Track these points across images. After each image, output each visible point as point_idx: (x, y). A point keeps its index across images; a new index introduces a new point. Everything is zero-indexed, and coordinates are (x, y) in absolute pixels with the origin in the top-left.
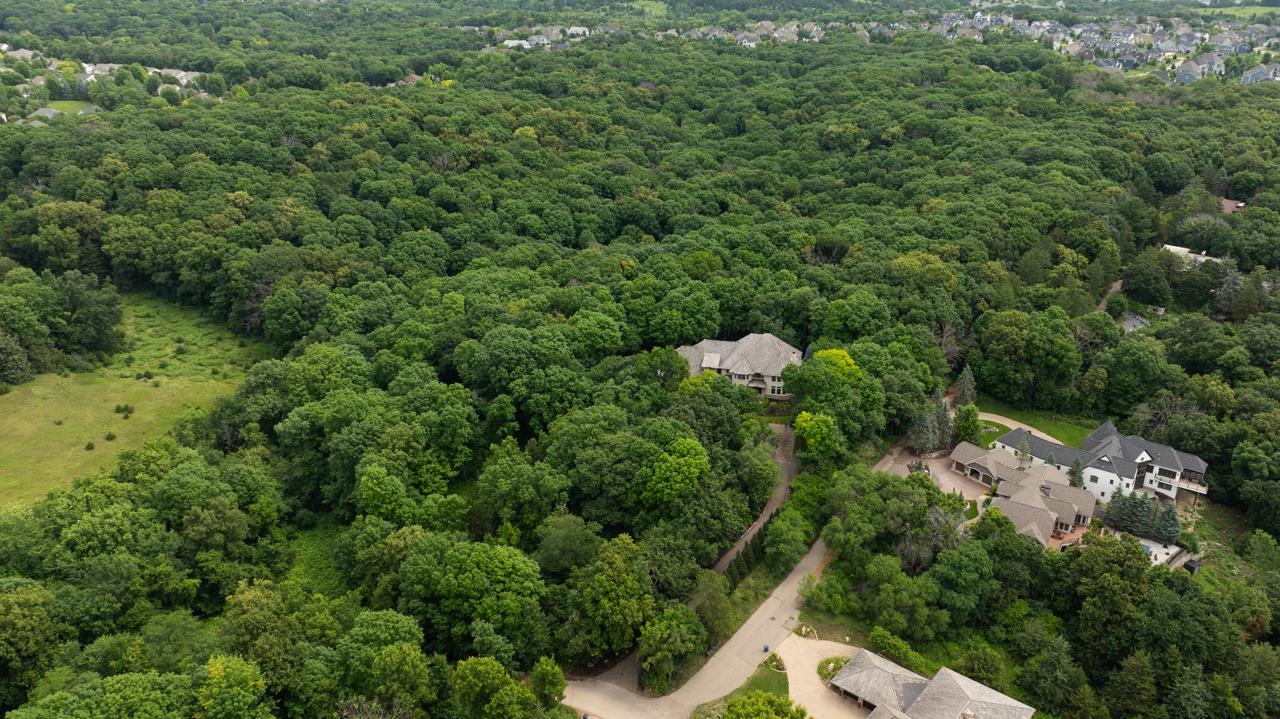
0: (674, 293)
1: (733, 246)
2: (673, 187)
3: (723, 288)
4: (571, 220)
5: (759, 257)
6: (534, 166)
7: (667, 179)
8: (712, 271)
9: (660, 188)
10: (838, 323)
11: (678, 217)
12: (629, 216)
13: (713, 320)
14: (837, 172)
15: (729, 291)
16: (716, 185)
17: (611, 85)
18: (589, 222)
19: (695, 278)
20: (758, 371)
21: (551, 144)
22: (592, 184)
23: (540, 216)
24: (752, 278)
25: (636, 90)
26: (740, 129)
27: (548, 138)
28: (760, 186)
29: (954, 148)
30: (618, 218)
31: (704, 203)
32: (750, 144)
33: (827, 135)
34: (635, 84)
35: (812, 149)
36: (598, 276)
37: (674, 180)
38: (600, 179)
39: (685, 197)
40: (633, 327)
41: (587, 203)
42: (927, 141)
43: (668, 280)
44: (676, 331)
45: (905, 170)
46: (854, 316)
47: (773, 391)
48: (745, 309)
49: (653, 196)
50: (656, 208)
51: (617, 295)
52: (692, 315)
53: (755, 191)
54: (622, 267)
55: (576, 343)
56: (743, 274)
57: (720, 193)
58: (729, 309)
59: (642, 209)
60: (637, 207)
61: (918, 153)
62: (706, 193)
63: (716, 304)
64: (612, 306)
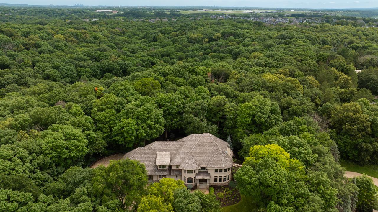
0: (129, 106)
1: (165, 75)
2: (128, 56)
3: (165, 100)
4: (75, 71)
5: (182, 80)
6: (61, 50)
7: (126, 53)
8: (155, 89)
9: (122, 56)
10: (248, 119)
11: (131, 68)
12: (107, 69)
13: (160, 123)
14: (199, 50)
15: (169, 102)
16: (148, 55)
17: (104, 28)
18: (85, 72)
19: (143, 94)
20: (203, 165)
21: (71, 41)
22: (89, 56)
23: (58, 70)
24: (181, 93)
25: (113, 30)
26: (155, 40)
27: (70, 39)
28: (168, 55)
29: (244, 40)
30: (101, 70)
31: (144, 62)
32: (160, 44)
33: (191, 38)
34: (113, 28)
35: (186, 43)
36: (77, 97)
37: (129, 53)
38: (94, 54)
39: (134, 60)
40: (99, 133)
41: (85, 64)
42: (232, 38)
43: (125, 97)
44: (132, 135)
45: (228, 47)
46: (260, 114)
47: (216, 180)
48: (180, 113)
49: (119, 60)
50: (120, 64)
51: (88, 111)
52: (144, 121)
53: (166, 57)
54: (95, 91)
55: (41, 157)
56: (175, 91)
57: (151, 58)
58: (169, 114)
59: (113, 65)
60: (110, 64)
61: (230, 41)
62: (144, 59)
63: (160, 111)
64: (83, 119)
